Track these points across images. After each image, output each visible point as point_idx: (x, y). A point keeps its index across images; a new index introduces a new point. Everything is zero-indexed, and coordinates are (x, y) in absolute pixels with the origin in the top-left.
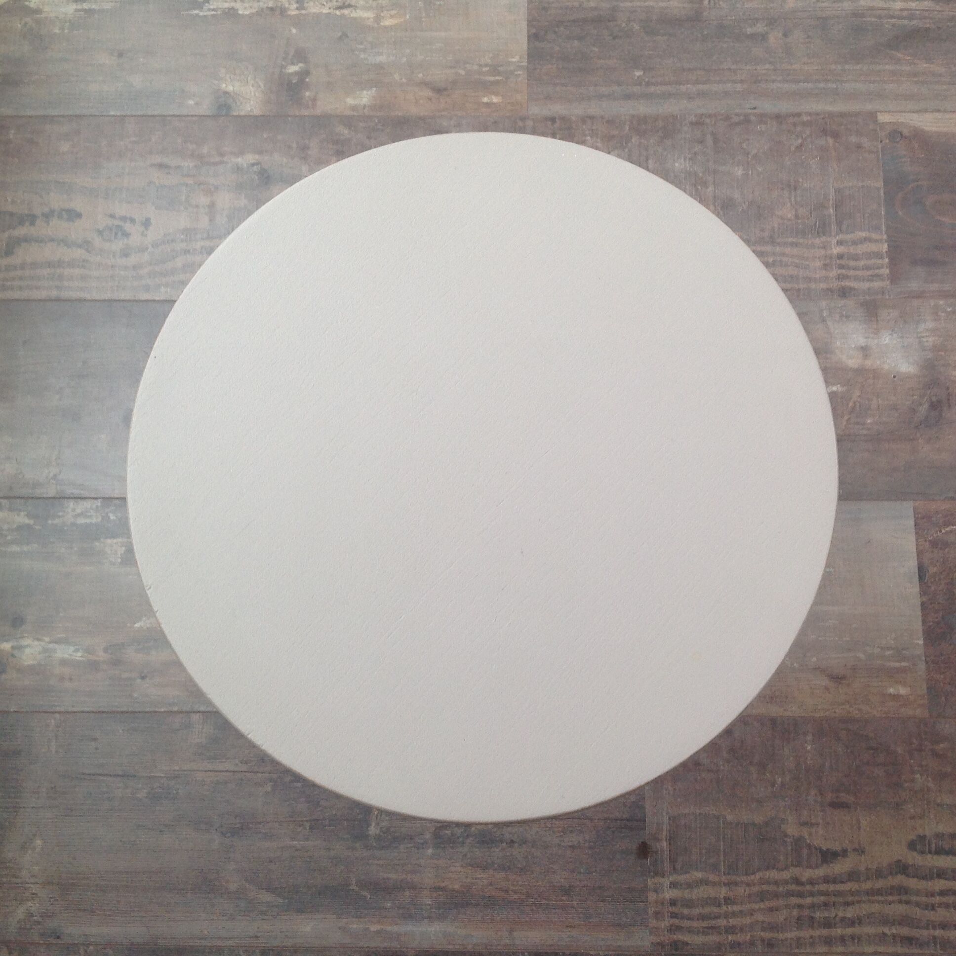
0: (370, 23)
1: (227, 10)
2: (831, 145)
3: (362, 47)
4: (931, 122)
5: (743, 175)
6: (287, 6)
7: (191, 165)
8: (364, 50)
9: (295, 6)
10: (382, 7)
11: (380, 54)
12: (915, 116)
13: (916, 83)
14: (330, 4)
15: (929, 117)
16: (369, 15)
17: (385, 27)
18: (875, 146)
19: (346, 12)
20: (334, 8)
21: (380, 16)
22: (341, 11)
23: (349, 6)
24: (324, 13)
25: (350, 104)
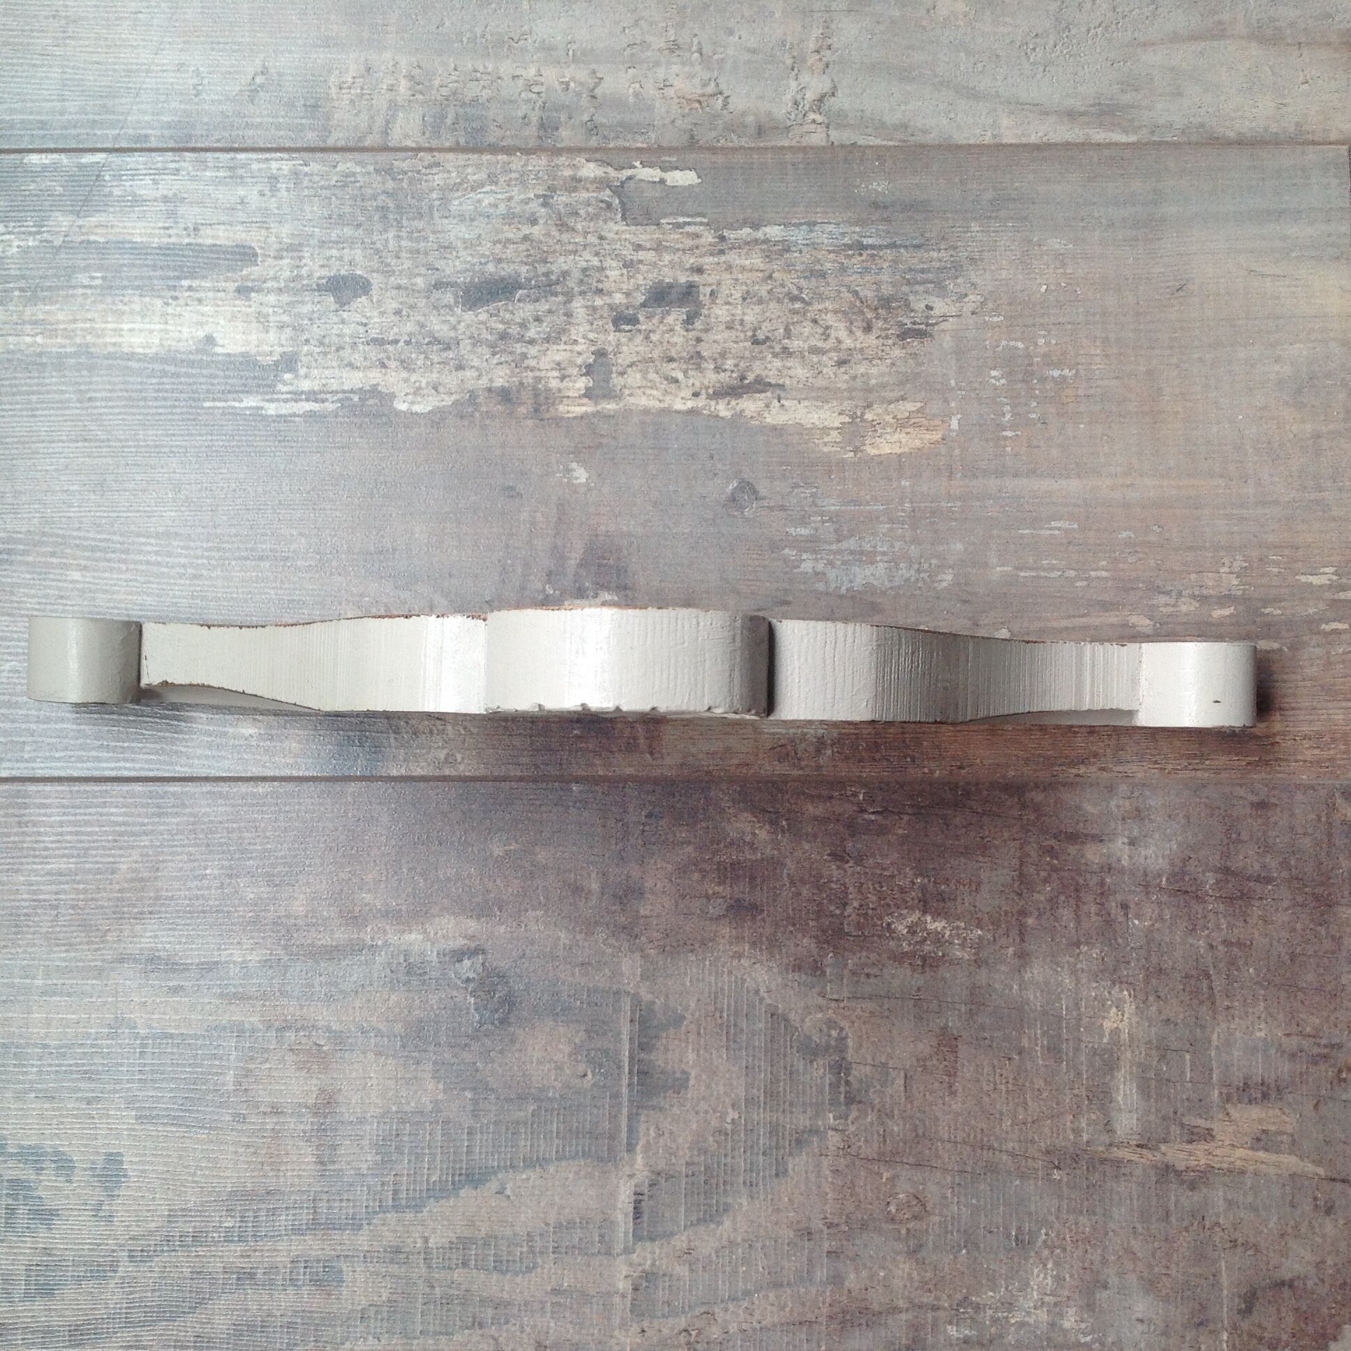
0: (829, 446)
1: (356, 398)
3: (803, 531)
6: (554, 384)
7: (254, 957)
8: (812, 544)
9: (582, 383)
10: (868, 390)
11: (868, 557)
14: (696, 380)
16: (826, 417)
17: (880, 461)
19: (750, 405)
20: (711, 391)
21: (862, 420)
22: (733, 403)
23: (761, 385)
24: (678, 412)
25: (773, 734)
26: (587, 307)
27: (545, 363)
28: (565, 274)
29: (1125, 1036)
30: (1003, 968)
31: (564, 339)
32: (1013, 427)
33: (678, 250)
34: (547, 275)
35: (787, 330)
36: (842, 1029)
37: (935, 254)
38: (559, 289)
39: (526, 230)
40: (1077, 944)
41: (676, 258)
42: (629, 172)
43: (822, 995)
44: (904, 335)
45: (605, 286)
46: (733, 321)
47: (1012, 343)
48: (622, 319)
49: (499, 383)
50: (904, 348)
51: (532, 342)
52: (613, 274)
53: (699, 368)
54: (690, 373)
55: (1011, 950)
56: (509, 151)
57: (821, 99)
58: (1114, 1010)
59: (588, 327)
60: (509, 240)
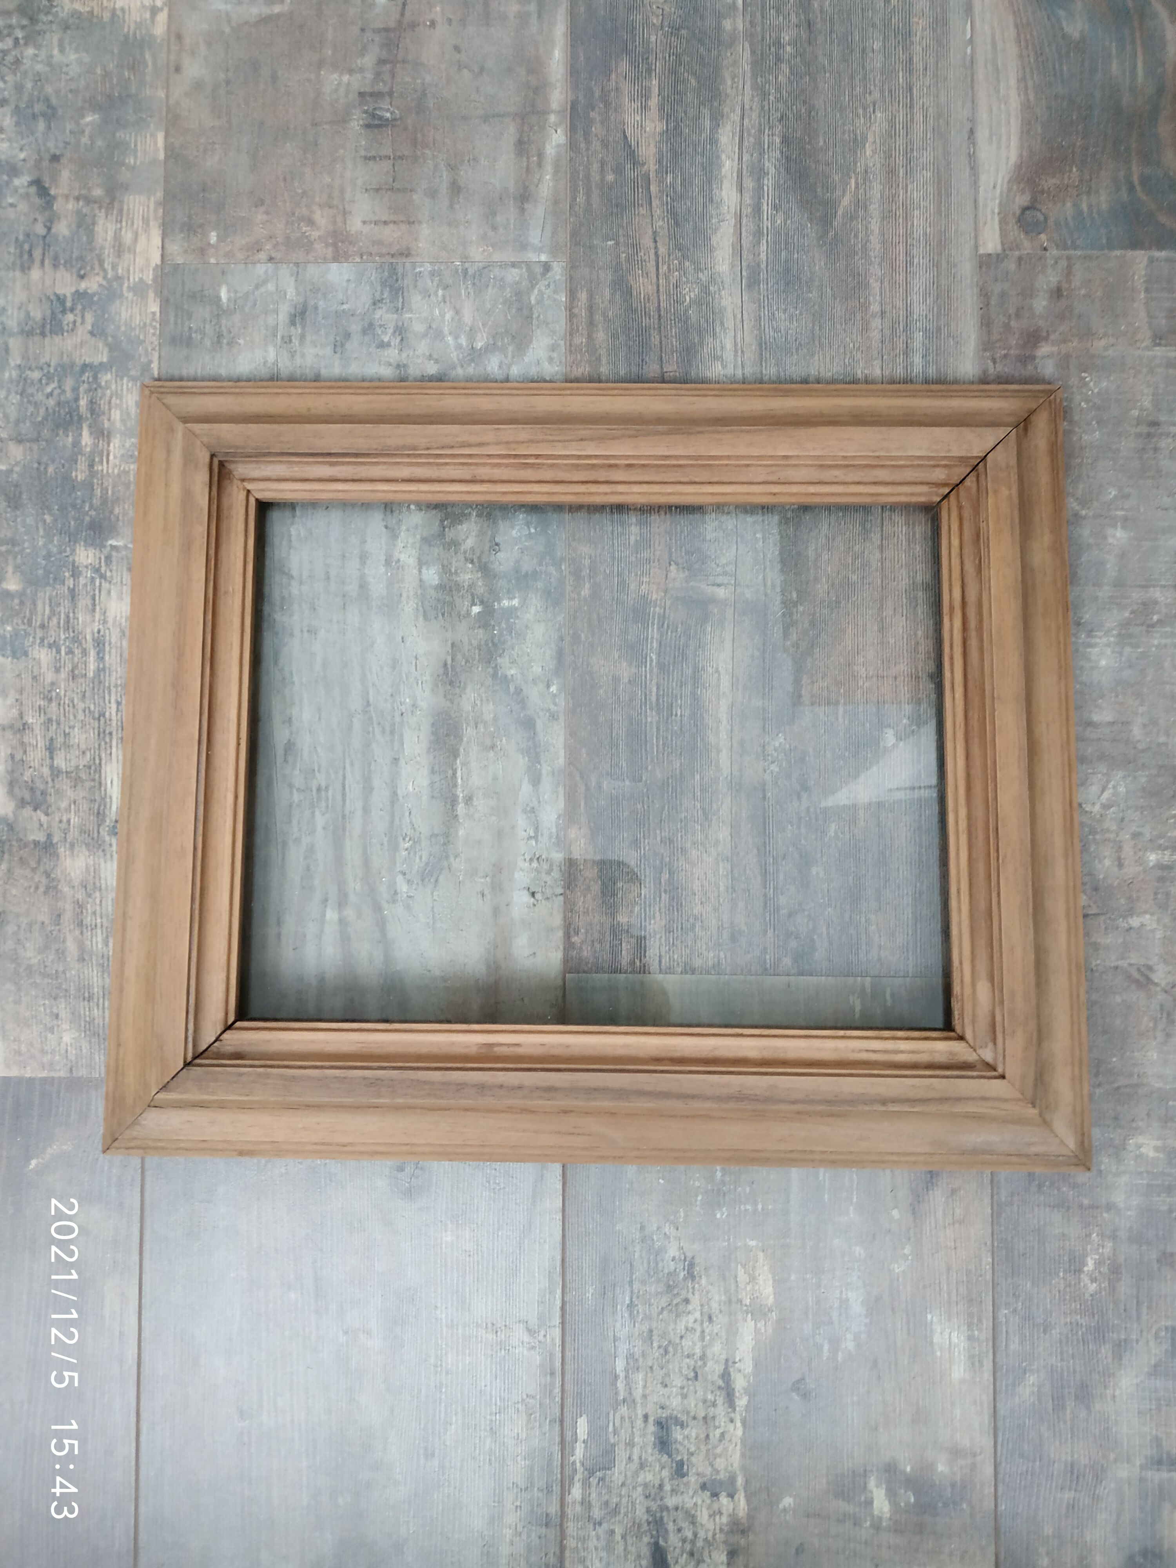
0: (767, 1330)
2: (1055, 349)
3: (826, 1347)
4: (999, 147)
5: (1124, 528)
6: (725, 1519)
8: (835, 1343)
9: (724, 1500)
10: (730, 1301)
11: (844, 1303)
12: (984, 179)
13: (909, 172)
14: (722, 1420)
15: (985, 152)
16: (747, 1330)
17: (778, 1294)
18: (1056, 262)
19: (739, 1383)
20: (730, 1410)
21: (750, 1305)
22: (737, 1394)
23: (726, 1376)
24: (744, 1433)
25: (965, 1371)
26: (671, 1496)
27: (711, 1527)
28: (648, 1510)
29: (1159, 1143)
30: (1117, 1220)
31: (693, 1512)
32: (755, 1203)
33: (632, 1431)
34: (649, 1523)
35: (688, 1356)
36: (1159, 1329)
37: (637, 1255)
38: (658, 1515)
39: (618, 1537)
40: (1100, 1171)
41: (637, 1433)
42: (578, 1465)
43: (1137, 1341)
44: (691, 1276)
45: (657, 1483)
46: (682, 1394)
47: (698, 1203)
48: (680, 1471)
49: (724, 1558)
50: (701, 1277)
51: (695, 1535)
52: (649, 1477)
53: (714, 1418)
54: (717, 1424)
55: (1105, 1215)
56: (562, 1549)
57: (529, 1330)
58: (1143, 1150)
59: (685, 1495)
60: (625, 1550)
